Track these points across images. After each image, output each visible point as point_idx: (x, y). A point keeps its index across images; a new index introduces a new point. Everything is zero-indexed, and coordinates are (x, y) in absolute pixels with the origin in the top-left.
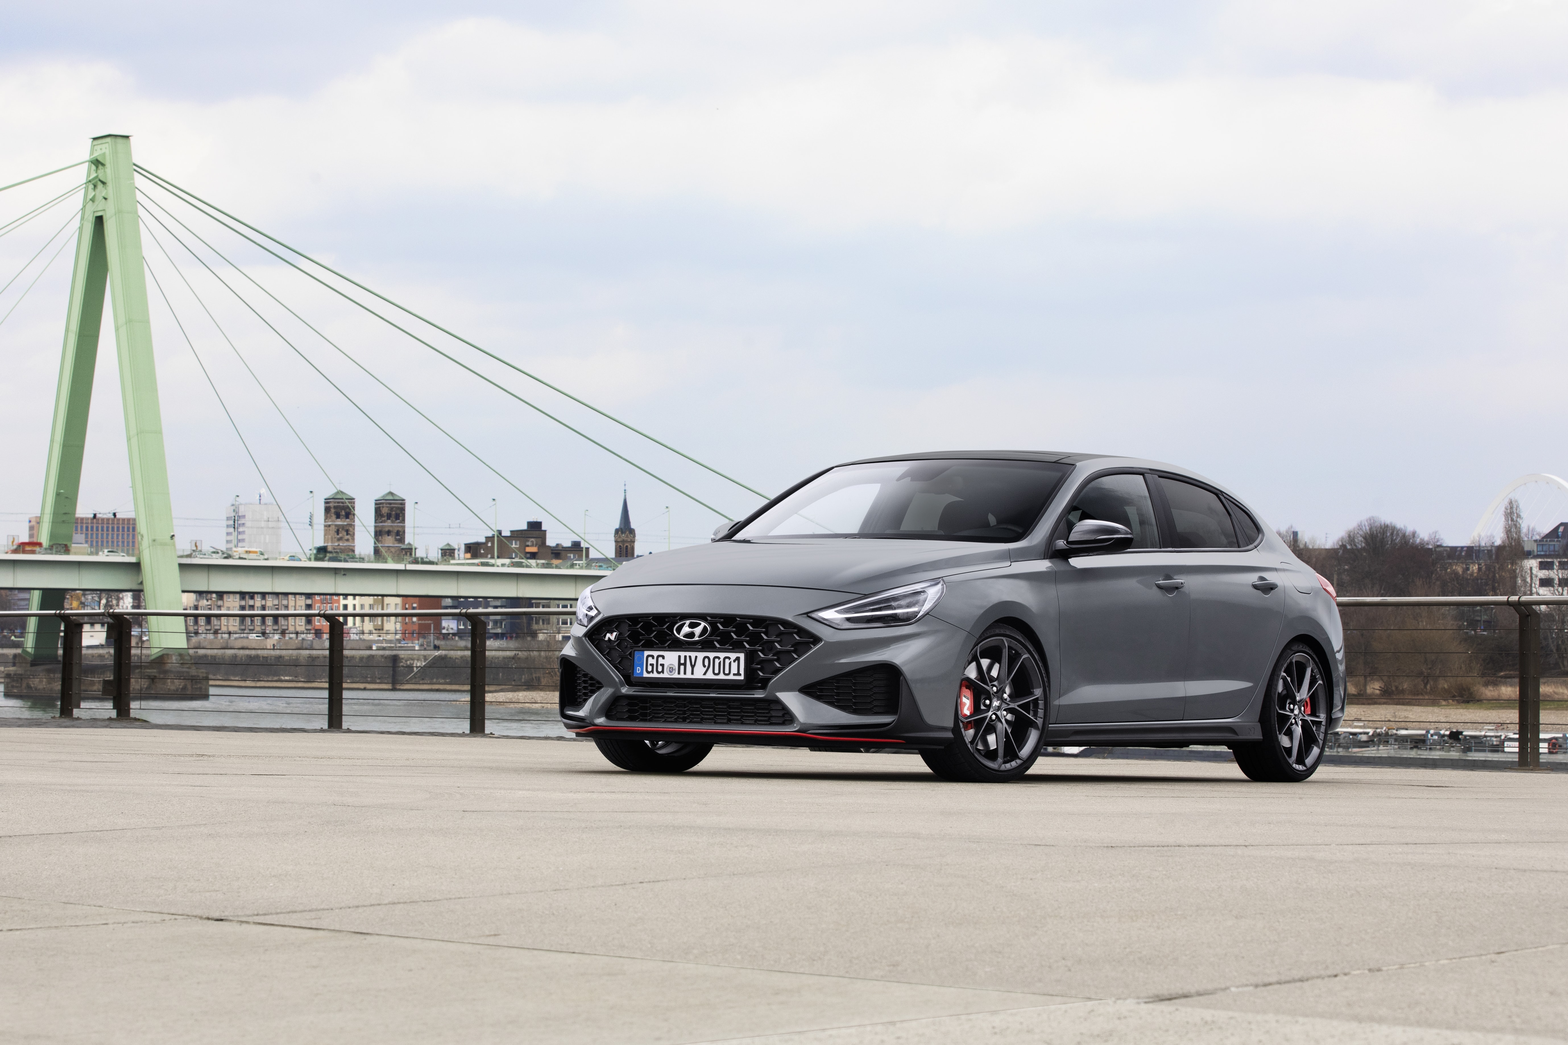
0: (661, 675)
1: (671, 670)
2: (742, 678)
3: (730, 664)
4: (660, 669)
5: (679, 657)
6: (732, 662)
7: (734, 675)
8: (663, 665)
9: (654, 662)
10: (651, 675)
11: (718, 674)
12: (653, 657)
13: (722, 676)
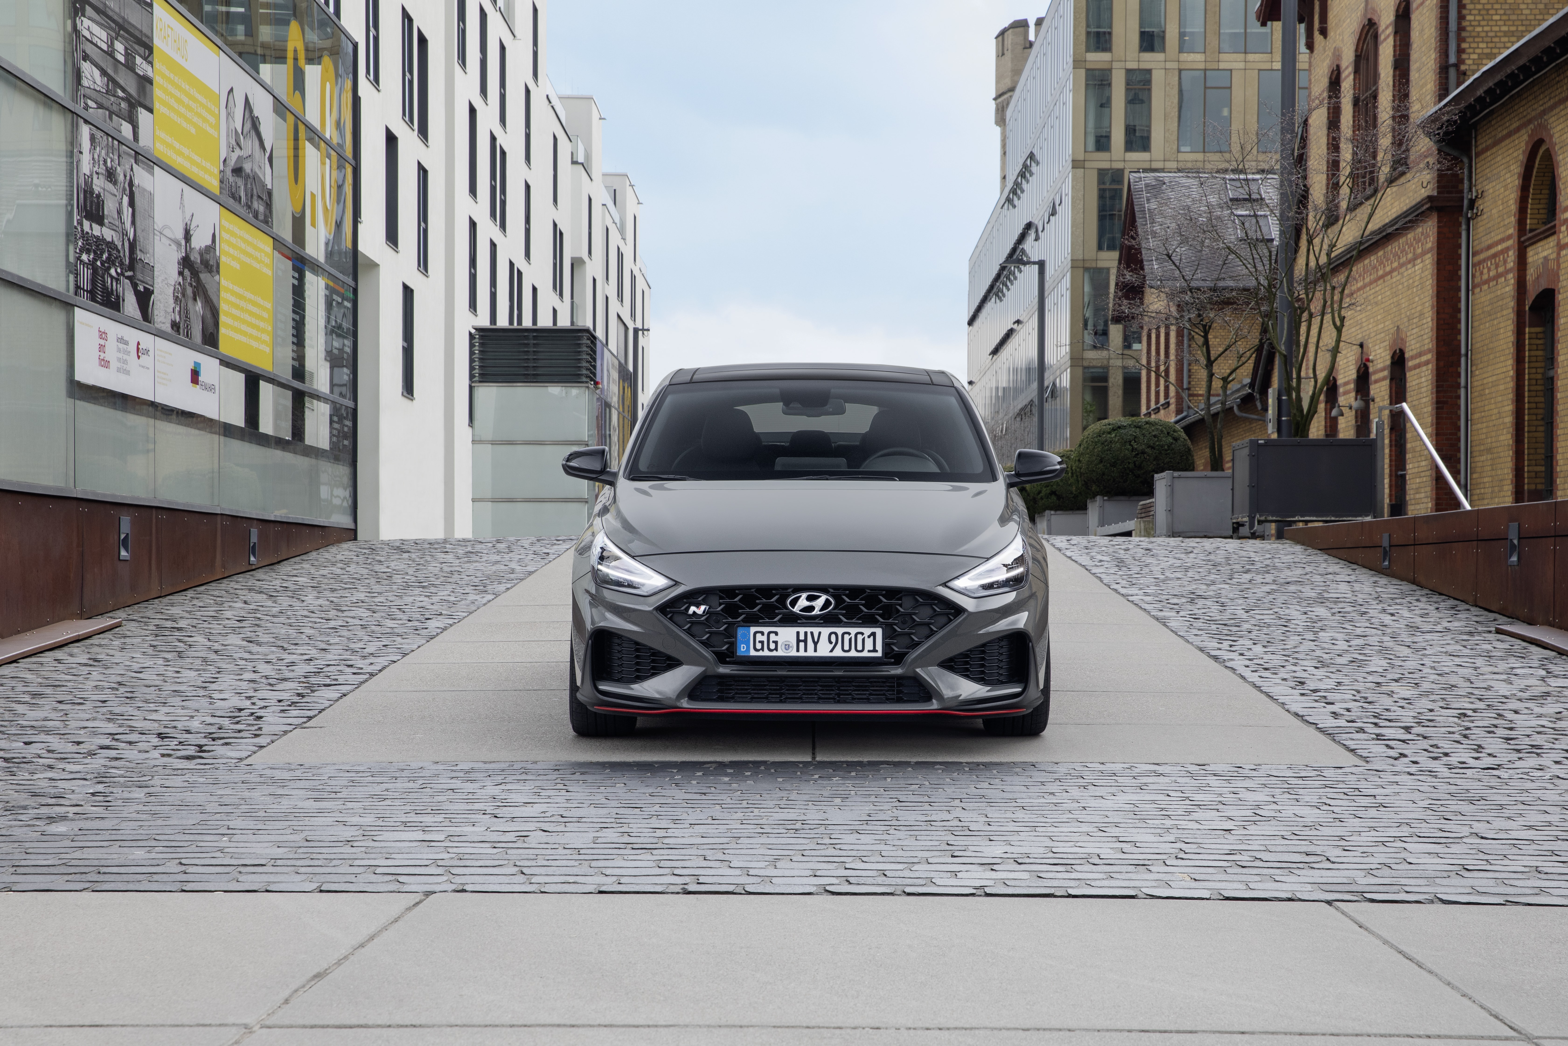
0: (774, 653)
1: (787, 647)
2: (879, 654)
3: (863, 640)
4: (772, 646)
5: (798, 633)
6: (866, 639)
7: (869, 651)
8: (776, 643)
9: (765, 638)
10: (760, 653)
11: (849, 651)
12: (763, 633)
13: (853, 653)
